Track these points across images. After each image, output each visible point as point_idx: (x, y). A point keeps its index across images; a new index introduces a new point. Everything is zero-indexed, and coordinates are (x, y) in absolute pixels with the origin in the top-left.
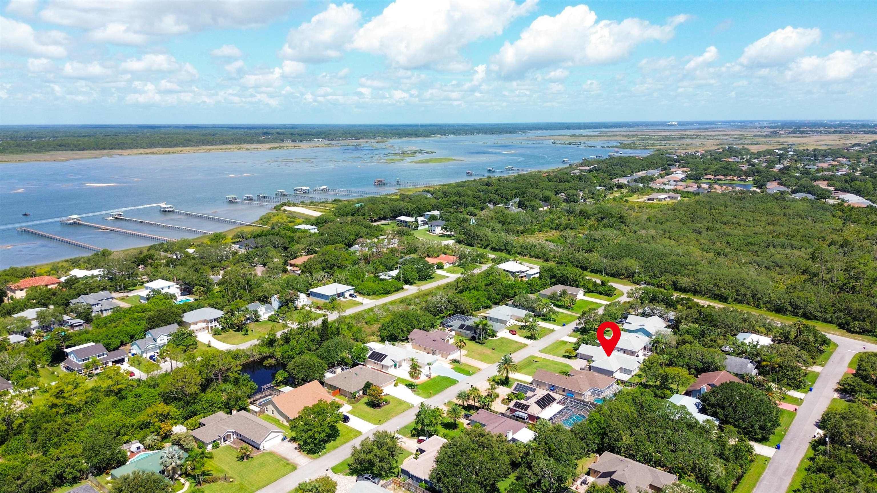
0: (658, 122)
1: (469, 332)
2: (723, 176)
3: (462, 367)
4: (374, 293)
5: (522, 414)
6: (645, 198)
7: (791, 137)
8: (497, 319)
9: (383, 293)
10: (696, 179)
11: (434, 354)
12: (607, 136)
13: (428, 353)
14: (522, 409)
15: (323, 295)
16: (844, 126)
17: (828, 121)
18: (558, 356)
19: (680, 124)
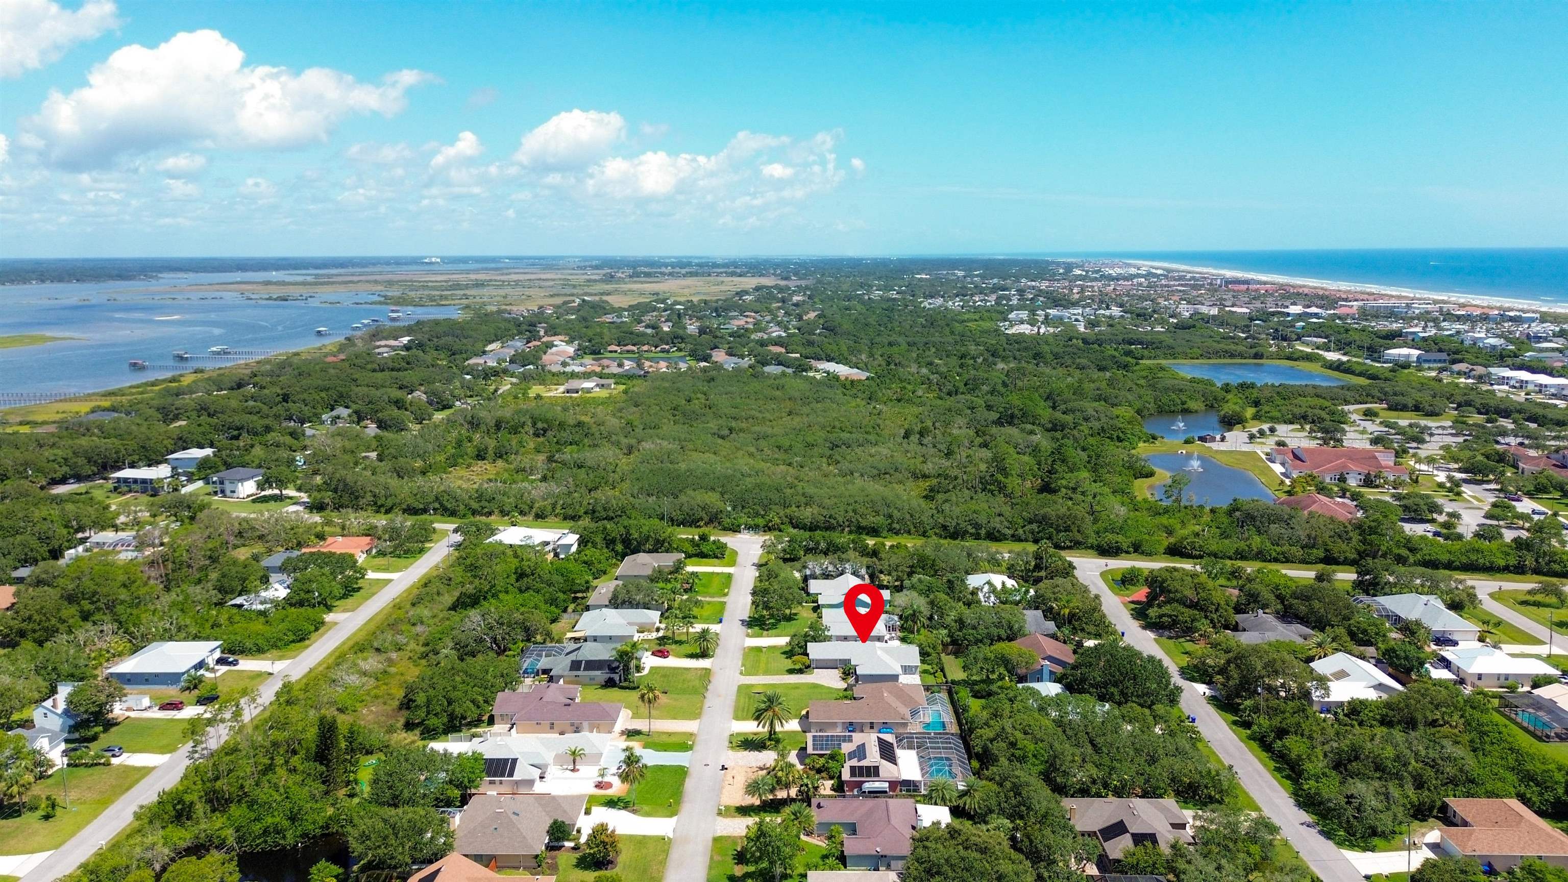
0: (406, 258)
1: (598, 673)
2: (634, 345)
3: (656, 739)
4: (275, 646)
5: (877, 785)
6: (562, 389)
7: (635, 282)
8: (611, 638)
9: (293, 641)
10: (594, 353)
11: (577, 730)
12: (333, 283)
13: (562, 733)
14: (869, 775)
15: (157, 675)
16: (689, 264)
17: (660, 257)
18: (777, 673)
19: (446, 260)
